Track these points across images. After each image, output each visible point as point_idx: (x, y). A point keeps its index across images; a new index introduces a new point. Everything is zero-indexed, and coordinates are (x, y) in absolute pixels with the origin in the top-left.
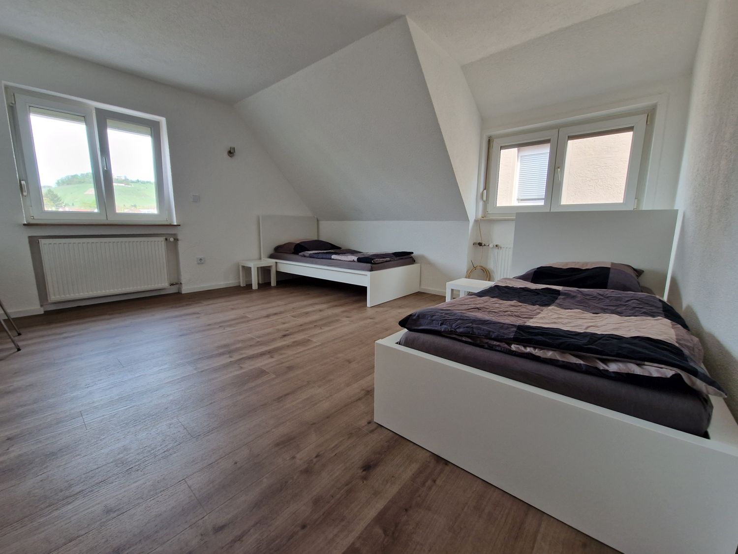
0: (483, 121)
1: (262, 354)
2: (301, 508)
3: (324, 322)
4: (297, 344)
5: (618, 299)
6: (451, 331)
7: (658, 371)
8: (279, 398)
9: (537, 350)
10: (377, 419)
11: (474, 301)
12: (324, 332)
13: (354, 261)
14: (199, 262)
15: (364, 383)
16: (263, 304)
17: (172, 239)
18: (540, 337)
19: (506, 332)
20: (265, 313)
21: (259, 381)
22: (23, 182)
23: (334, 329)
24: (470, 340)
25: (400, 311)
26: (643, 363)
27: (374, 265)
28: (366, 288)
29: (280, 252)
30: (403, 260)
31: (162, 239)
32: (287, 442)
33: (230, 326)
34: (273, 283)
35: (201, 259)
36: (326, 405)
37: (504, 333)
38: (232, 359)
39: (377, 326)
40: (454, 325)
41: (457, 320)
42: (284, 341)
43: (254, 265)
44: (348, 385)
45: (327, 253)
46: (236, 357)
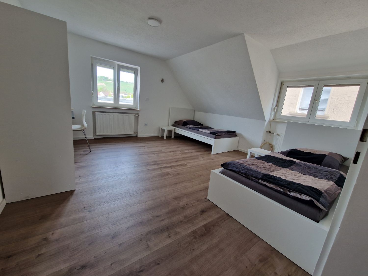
0: (280, 74)
1: (168, 167)
2: (181, 217)
3: (192, 158)
4: (181, 165)
5: (320, 170)
6: (239, 171)
7: (305, 198)
8: (175, 184)
9: (267, 184)
10: (208, 198)
11: (254, 161)
12: (192, 162)
13: (208, 133)
14: (145, 125)
15: (205, 185)
16: (168, 146)
17: (137, 115)
18: (270, 179)
19: (258, 175)
20: (169, 150)
21: (167, 177)
22: (93, 92)
23: (196, 162)
24: (245, 176)
25: (226, 158)
26: (301, 194)
27: (217, 136)
28: (212, 146)
29: (177, 124)
30: (231, 135)
31: (134, 115)
32: (177, 198)
33: (156, 154)
34: (173, 137)
35: (146, 124)
36: (190, 190)
37: (258, 176)
38: (158, 167)
39: (215, 163)
40: (240, 170)
41: (242, 168)
42: (177, 163)
43: (166, 129)
44: (199, 184)
45: (197, 127)
46: (159, 167)
